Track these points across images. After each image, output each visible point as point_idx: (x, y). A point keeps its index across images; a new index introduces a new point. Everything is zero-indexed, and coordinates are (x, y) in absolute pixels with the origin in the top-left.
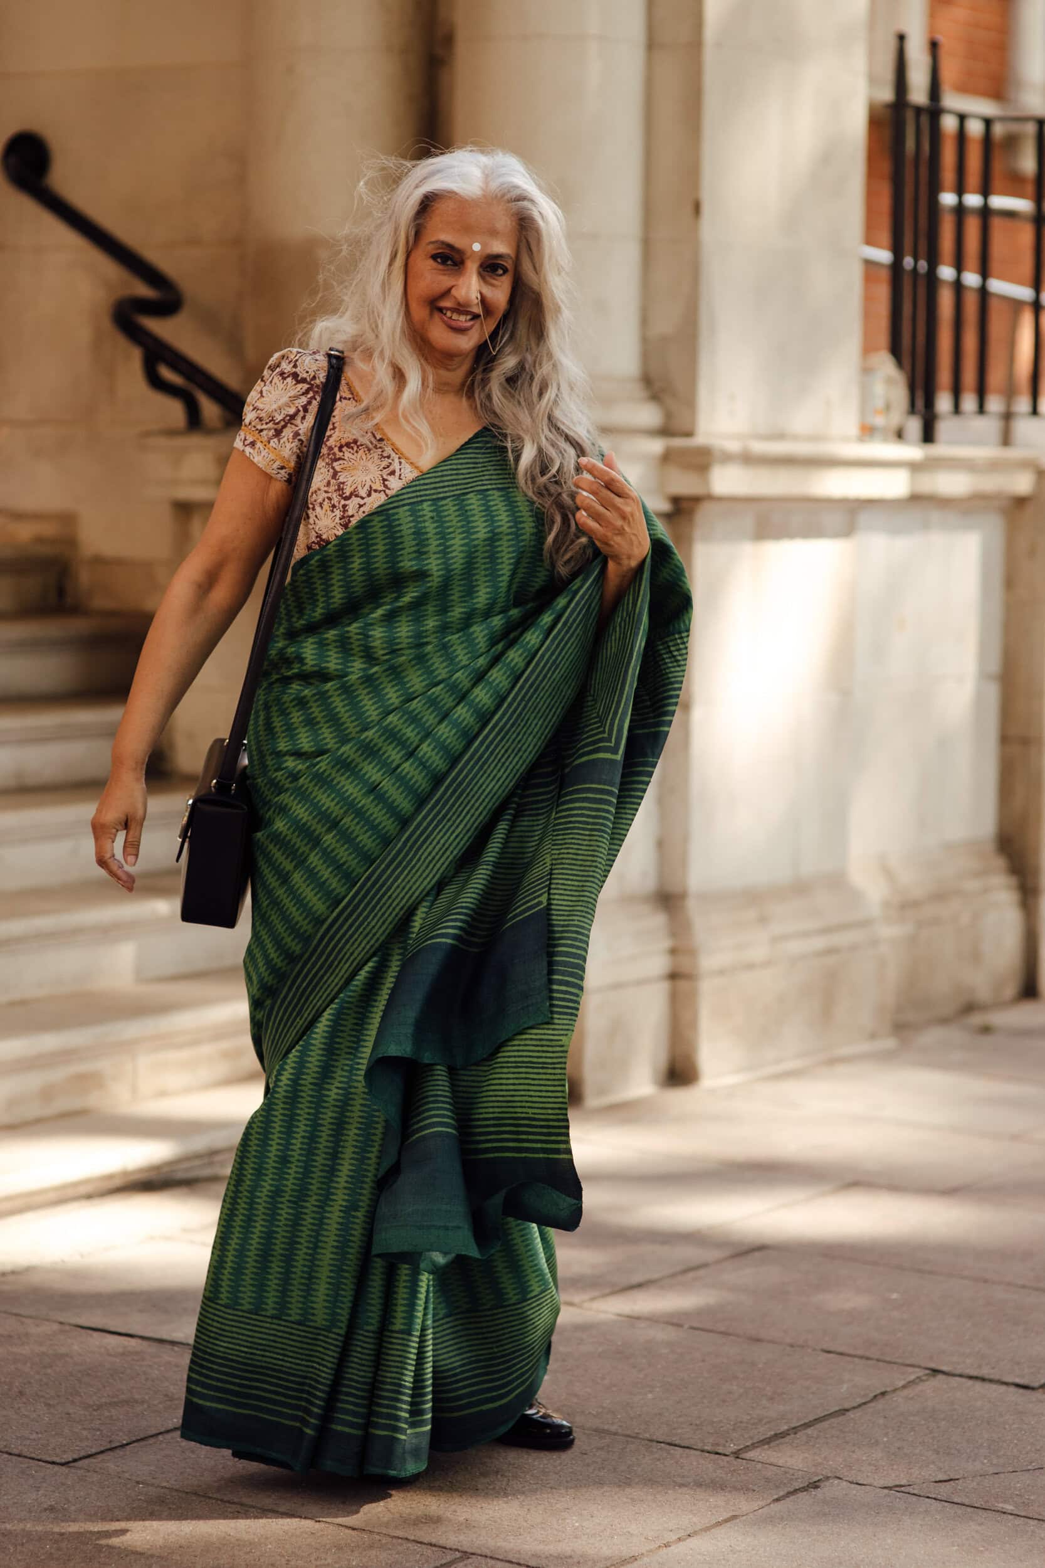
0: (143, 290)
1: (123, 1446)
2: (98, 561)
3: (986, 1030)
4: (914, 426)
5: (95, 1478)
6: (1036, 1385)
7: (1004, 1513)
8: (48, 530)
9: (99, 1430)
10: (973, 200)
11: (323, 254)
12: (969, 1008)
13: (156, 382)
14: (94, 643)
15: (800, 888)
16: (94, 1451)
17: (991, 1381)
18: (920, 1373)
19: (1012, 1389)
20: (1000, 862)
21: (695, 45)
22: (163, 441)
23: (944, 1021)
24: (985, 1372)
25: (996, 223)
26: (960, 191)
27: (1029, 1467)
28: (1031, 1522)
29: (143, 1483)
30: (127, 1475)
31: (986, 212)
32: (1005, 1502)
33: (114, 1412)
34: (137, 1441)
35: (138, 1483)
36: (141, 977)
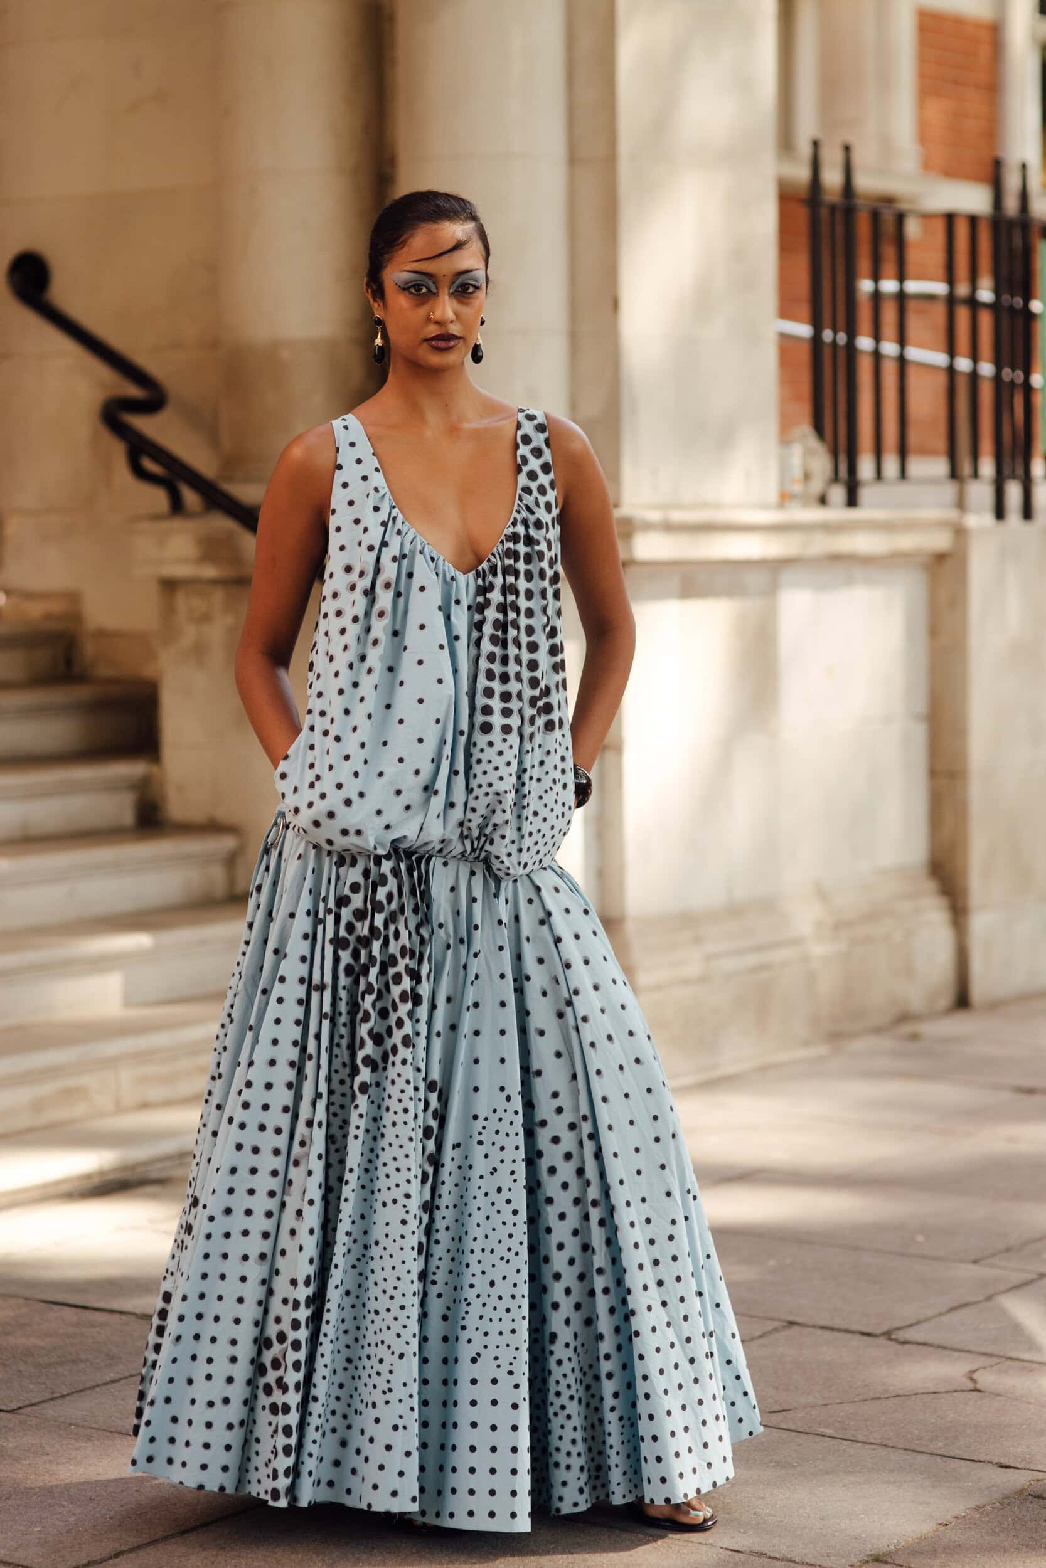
0: (134, 391)
1: (63, 1396)
2: (101, 634)
3: (914, 1037)
4: (838, 494)
5: (34, 1421)
6: (878, 1332)
7: (824, 1436)
8: (56, 607)
9: (44, 1383)
10: (889, 286)
11: (285, 354)
12: (904, 1018)
13: (140, 473)
14: (98, 707)
15: (734, 911)
16: (37, 1400)
17: (839, 1330)
18: (777, 1324)
19: (857, 1337)
20: (930, 886)
21: (611, 159)
22: (147, 525)
23: (878, 1030)
24: (837, 1322)
25: (911, 306)
26: (876, 277)
27: (856, 1399)
28: (846, 1443)
29: (74, 1425)
30: (62, 1419)
31: (901, 297)
32: (826, 1427)
33: (60, 1370)
34: (78, 1392)
35: (71, 1424)
36: (128, 1001)
